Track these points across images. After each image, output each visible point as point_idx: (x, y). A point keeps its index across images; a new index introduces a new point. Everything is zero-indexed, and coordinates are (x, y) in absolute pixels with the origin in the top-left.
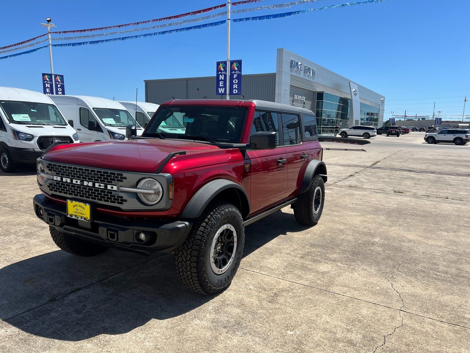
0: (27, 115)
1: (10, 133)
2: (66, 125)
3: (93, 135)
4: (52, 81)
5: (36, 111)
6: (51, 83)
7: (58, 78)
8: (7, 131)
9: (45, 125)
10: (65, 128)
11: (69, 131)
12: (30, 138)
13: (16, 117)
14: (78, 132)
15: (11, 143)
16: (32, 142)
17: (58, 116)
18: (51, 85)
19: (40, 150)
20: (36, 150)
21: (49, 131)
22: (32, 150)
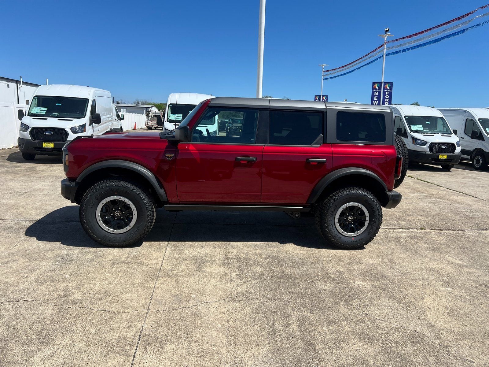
0: (421, 126)
1: (410, 139)
2: (451, 133)
3: (474, 143)
4: (380, 89)
5: (429, 123)
6: (380, 91)
7: (387, 85)
8: (408, 138)
9: (435, 134)
10: (451, 136)
11: (453, 139)
12: (425, 143)
13: (414, 128)
14: (461, 140)
15: (410, 147)
16: (425, 146)
17: (445, 127)
18: (380, 93)
19: (430, 153)
20: (427, 153)
21: (438, 138)
22: (424, 153)
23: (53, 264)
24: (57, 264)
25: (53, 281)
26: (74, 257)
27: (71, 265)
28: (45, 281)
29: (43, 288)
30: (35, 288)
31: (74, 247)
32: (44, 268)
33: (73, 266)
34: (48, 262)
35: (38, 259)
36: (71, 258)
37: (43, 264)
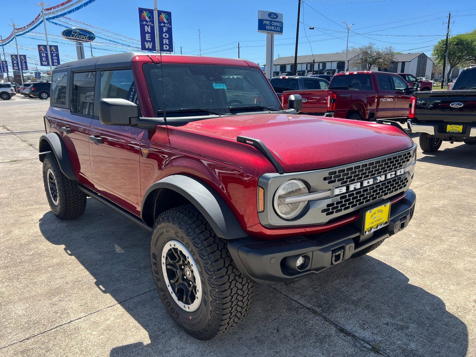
23: (425, 251)
24: (421, 250)
25: (428, 236)
26: (400, 253)
27: (407, 244)
28: (434, 238)
29: (437, 233)
30: (443, 235)
31: (394, 267)
32: (435, 250)
33: (405, 243)
34: (429, 256)
35: (441, 263)
36: (405, 252)
37: (436, 255)
